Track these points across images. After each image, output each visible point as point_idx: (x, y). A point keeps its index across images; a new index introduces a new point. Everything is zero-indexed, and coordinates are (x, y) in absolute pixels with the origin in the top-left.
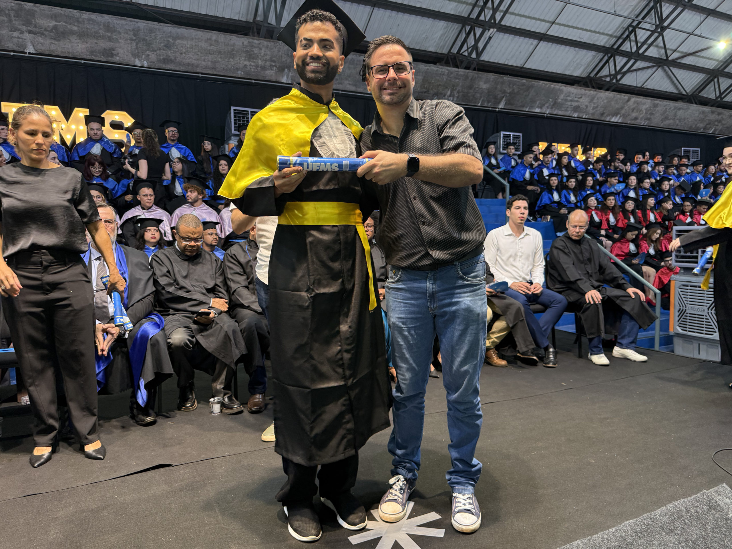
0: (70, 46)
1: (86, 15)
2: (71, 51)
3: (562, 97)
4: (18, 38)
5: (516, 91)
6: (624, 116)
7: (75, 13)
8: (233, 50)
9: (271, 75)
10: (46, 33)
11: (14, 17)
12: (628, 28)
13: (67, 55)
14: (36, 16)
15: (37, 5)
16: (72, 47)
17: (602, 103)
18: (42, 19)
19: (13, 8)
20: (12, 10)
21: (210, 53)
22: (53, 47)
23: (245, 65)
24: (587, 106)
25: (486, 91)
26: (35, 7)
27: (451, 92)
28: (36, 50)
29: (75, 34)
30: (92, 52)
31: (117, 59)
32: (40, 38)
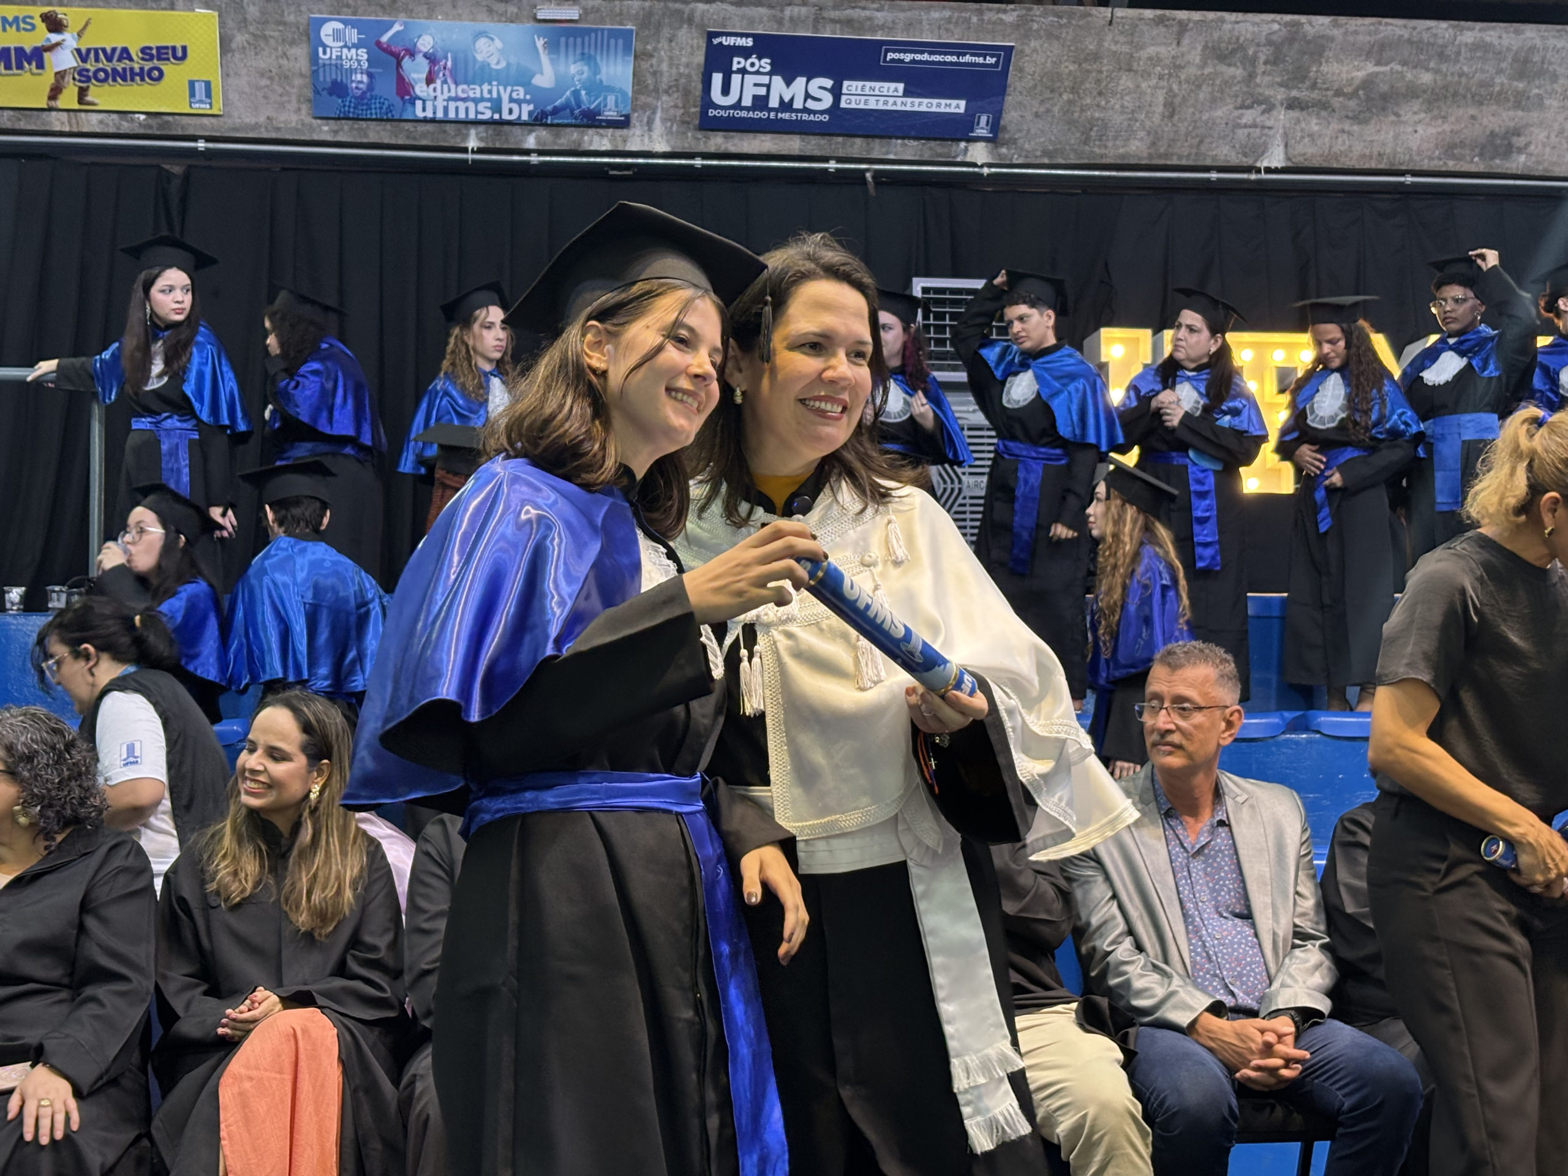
0: (1392, 133)
1: (1472, 33)
2: (1388, 151)
7: (1442, 29)
10: (1337, 102)
11: (1266, 63)
13: (1373, 165)
14: (1325, 54)
15: (1342, 20)
16: (1396, 137)
18: (1340, 61)
19: (1274, 38)
20: (1270, 43)
22: (1340, 146)
26: (1336, 25)
28: (1288, 159)
29: (1418, 97)
30: (1450, 149)
31: (1519, 162)
32: (1314, 121)
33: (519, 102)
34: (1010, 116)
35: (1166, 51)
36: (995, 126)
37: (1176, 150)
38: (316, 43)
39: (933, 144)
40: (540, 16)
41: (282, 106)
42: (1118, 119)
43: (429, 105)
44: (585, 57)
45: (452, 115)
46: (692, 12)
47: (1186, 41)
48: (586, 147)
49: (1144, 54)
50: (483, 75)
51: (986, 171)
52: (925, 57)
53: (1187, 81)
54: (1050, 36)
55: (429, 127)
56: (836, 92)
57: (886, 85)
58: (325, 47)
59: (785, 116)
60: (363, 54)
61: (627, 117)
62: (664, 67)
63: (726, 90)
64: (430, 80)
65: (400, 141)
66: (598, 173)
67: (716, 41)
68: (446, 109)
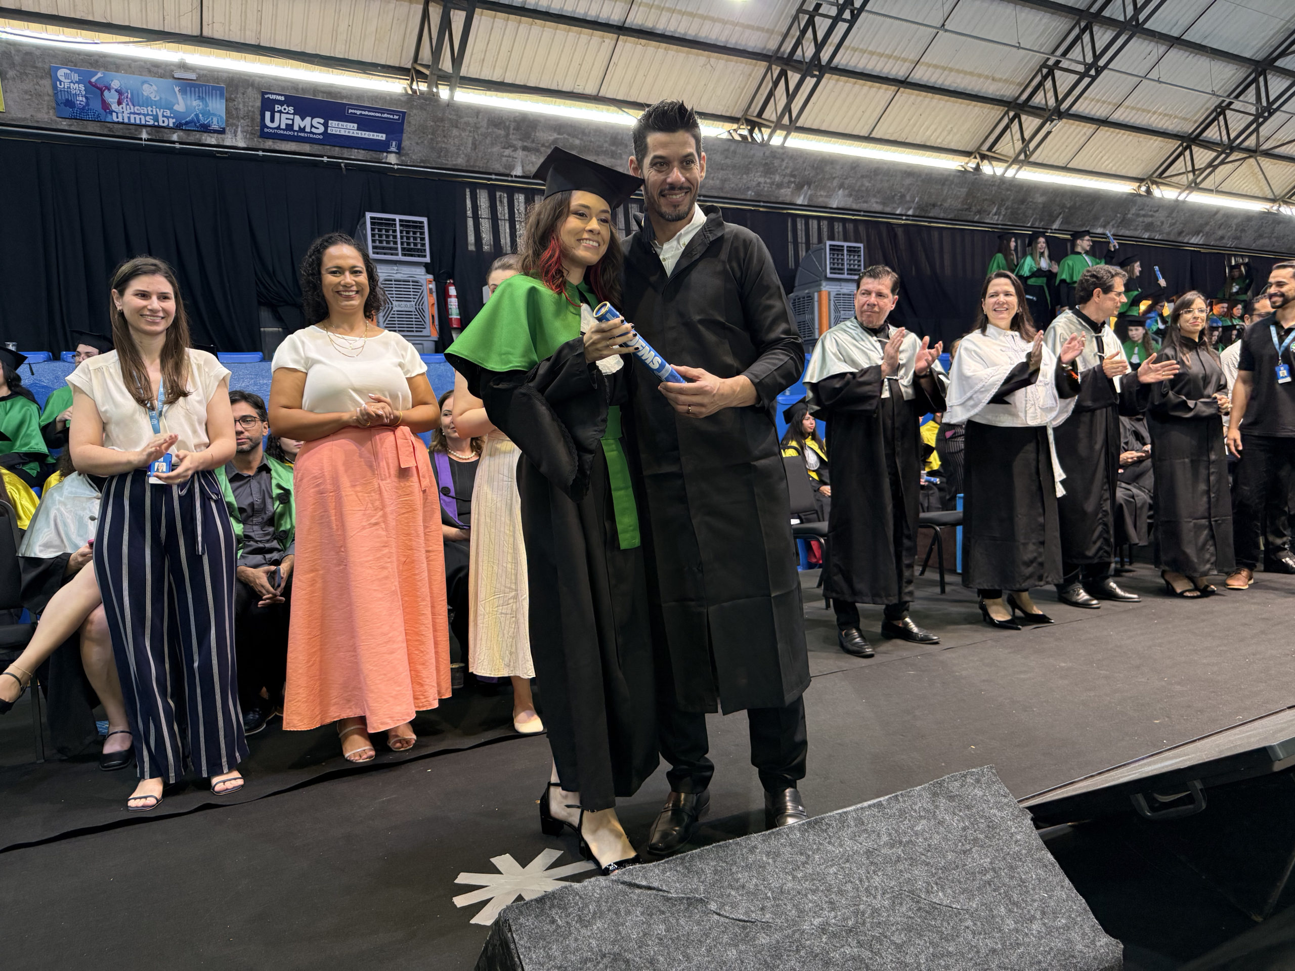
3: (1133, 211)
4: (509, 156)
5: (1077, 204)
6: (1207, 235)
8: (750, 163)
9: (786, 195)
10: (543, 149)
12: (1215, 110)
14: (538, 128)
17: (1183, 218)
21: (722, 169)
23: (759, 183)
24: (1162, 223)
25: (1041, 206)
27: (998, 209)
28: (523, 172)
32: (533, 157)
33: (168, 117)
34: (406, 143)
35: (472, 120)
36: (399, 147)
37: (477, 164)
38: (55, 80)
39: (371, 153)
40: (176, 76)
41: (39, 110)
42: (453, 149)
43: (120, 115)
44: (200, 98)
45: (132, 121)
46: (253, 81)
47: (480, 117)
48: (204, 142)
49: (463, 120)
50: (148, 102)
51: (396, 167)
52: (366, 113)
53: (482, 135)
54: (422, 108)
55: (121, 126)
56: (326, 125)
57: (349, 124)
58: (61, 82)
59: (302, 134)
60: (82, 87)
61: (224, 129)
62: (241, 106)
63: (272, 120)
64: (119, 103)
65: (105, 132)
66: (211, 155)
67: (266, 96)
68: (129, 118)
